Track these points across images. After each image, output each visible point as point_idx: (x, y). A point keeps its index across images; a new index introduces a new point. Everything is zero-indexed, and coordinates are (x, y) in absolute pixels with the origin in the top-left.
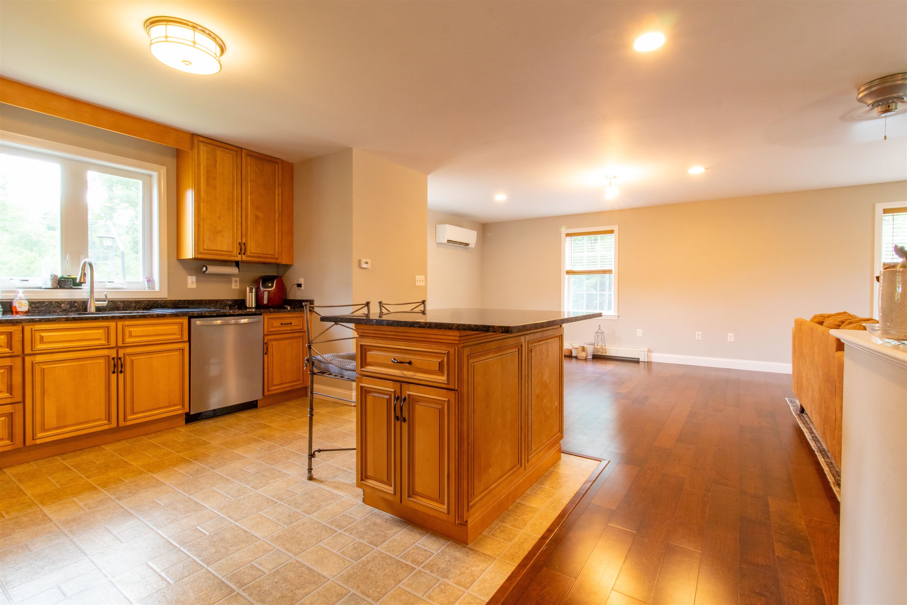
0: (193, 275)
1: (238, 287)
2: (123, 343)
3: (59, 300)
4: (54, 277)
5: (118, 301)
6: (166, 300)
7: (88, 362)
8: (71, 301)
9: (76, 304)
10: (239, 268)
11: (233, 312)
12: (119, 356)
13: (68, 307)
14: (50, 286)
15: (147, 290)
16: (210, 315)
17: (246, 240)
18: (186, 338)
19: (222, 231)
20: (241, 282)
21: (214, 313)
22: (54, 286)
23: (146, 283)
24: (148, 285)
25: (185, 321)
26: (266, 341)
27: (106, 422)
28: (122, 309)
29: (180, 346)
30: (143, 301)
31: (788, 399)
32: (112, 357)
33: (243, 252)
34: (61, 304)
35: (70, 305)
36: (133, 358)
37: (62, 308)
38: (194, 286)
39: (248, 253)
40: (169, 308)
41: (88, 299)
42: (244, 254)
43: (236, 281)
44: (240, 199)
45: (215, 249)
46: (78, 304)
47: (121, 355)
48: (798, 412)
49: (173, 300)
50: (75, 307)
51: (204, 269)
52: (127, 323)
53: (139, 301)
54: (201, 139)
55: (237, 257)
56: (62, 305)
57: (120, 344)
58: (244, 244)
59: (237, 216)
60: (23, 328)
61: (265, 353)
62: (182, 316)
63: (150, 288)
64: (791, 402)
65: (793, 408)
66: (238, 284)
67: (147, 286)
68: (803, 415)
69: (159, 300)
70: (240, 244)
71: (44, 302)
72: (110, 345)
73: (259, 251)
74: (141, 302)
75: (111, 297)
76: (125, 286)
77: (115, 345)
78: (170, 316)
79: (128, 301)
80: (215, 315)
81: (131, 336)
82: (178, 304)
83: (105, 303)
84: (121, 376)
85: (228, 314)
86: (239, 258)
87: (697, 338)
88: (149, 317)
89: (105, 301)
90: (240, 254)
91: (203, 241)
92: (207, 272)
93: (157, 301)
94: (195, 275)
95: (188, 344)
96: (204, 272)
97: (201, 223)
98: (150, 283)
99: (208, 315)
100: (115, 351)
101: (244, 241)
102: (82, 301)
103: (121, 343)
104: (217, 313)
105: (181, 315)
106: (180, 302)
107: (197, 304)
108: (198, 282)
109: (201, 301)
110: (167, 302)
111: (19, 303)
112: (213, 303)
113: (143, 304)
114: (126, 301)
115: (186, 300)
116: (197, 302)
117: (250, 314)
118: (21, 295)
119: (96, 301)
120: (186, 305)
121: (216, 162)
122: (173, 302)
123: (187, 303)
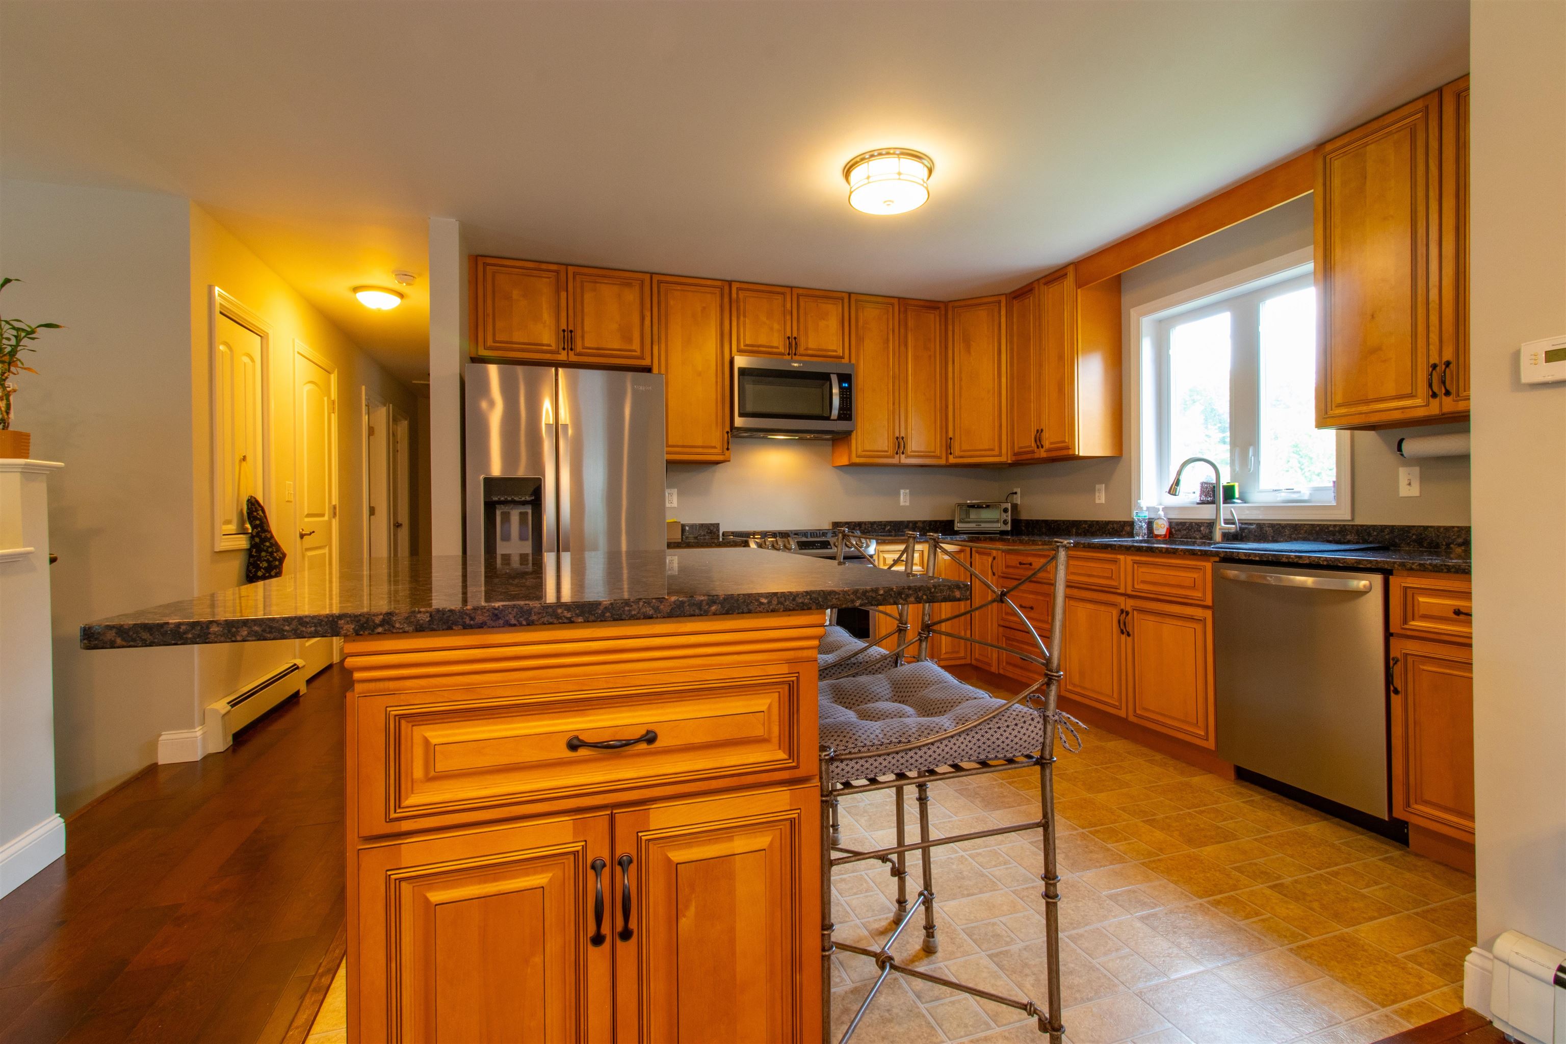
0: (1412, 465)
2: (1132, 590)
4: (1205, 487)
12: (1127, 609)
14: (1198, 500)
18: (1209, 600)
19: (1380, 349)
25: (1208, 566)
26: (1394, 652)
28: (1270, 539)
29: (1199, 613)
32: (1121, 608)
33: (1444, 391)
34: (1201, 527)
36: (1140, 617)
38: (1414, 491)
42: (1448, 393)
44: (1437, 238)
51: (1402, 448)
52: (1136, 558)
55: (1428, 406)
57: (1129, 590)
58: (1448, 364)
61: (1392, 688)
69: (1331, 525)
70: (1435, 369)
71: (1185, 523)
79: (1280, 524)
81: (1140, 580)
82: (1369, 534)
83: (1234, 527)
84: (1129, 641)
86: (1433, 409)
89: (1234, 523)
90: (1435, 396)
92: (1407, 456)
93: (1328, 526)
94: (1416, 466)
95: (1210, 612)
96: (1404, 456)
99: (1244, 558)
100: (1123, 599)
101: (1447, 356)
103: (1130, 588)
106: (1374, 531)
107: (1414, 537)
108: (1423, 479)
109: (1426, 528)
110: (1346, 529)
111: (1157, 524)
112: (1459, 536)
113: (1302, 531)
114: (1277, 524)
115: (1386, 527)
116: (1414, 531)
117: (1361, 566)
118: (1161, 513)
119: (1225, 523)
120: (1387, 537)
121: (1366, 178)
122: (1358, 530)
123: (1388, 534)
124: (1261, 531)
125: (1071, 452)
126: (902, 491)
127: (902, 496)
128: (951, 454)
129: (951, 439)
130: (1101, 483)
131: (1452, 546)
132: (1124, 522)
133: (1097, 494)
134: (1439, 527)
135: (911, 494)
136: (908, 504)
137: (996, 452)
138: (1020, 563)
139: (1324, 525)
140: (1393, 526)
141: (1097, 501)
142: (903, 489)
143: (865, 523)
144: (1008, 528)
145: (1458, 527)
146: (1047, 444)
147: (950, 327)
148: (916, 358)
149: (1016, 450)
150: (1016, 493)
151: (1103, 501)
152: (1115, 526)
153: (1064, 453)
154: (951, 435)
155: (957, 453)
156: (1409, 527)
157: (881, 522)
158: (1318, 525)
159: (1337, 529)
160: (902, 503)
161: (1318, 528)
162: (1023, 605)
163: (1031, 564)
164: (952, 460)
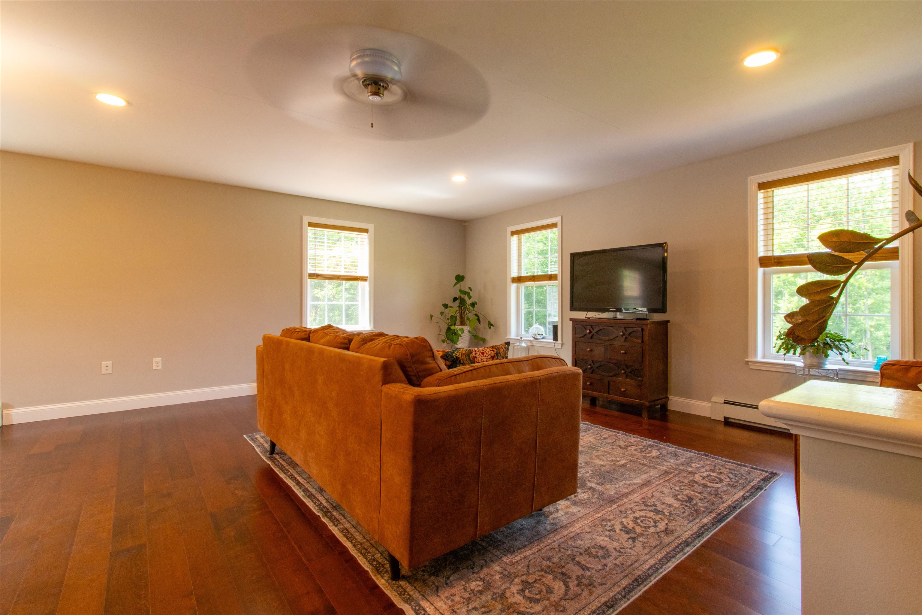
31: (247, 436)
48: (268, 455)
64: (252, 439)
65: (259, 449)
68: (275, 456)
87: (104, 371)
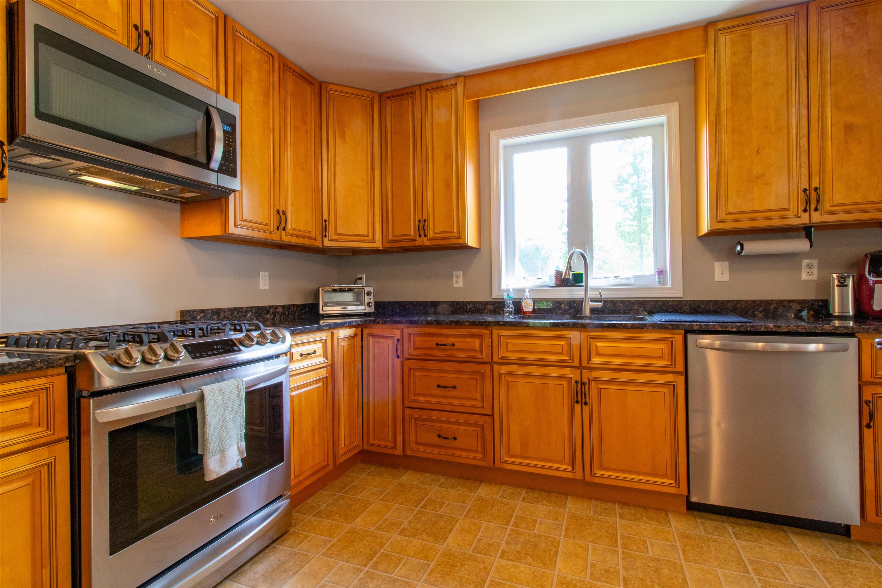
0: (723, 261)
1: (815, 277)
2: (588, 363)
3: (560, 300)
4: (558, 274)
5: (617, 301)
6: (680, 301)
7: (550, 382)
8: (570, 301)
9: (575, 305)
10: (810, 240)
11: (774, 326)
12: (583, 381)
13: (567, 307)
14: (553, 284)
15: (657, 286)
16: (723, 329)
17: (822, 181)
18: (680, 367)
19: (764, 175)
20: (820, 267)
21: (733, 327)
22: (558, 283)
23: (657, 277)
24: (658, 278)
25: (679, 337)
26: (867, 396)
27: (569, 467)
28: (622, 312)
29: (669, 378)
30: (647, 301)
32: (575, 380)
33: (813, 207)
34: (562, 304)
35: (569, 306)
36: (601, 386)
37: (563, 308)
38: (726, 277)
39: (827, 206)
40: (683, 313)
41: (583, 298)
42: (816, 209)
43: (810, 266)
44: (806, 104)
45: (750, 209)
46: (577, 305)
47: (585, 380)
49: (690, 301)
50: (574, 307)
51: (739, 248)
52: (594, 334)
53: (643, 301)
54: (720, 26)
55: (800, 217)
56: (562, 306)
57: (585, 364)
58: (816, 189)
59: (799, 137)
60: (492, 331)
61: (865, 424)
62: (672, 329)
63: (662, 283)
66: (815, 271)
67: (657, 280)
69: (670, 301)
70: (805, 190)
72: (572, 363)
73: (857, 197)
74: (646, 302)
75: (606, 295)
76: (632, 282)
77: (578, 365)
78: (651, 328)
79: (630, 301)
80: (735, 329)
81: (598, 354)
82: (699, 307)
83: (600, 304)
84: (586, 408)
85: (762, 329)
86: (804, 219)
88: (621, 327)
89: (601, 301)
90: (805, 211)
91: (727, 198)
92: (743, 254)
93: (668, 302)
94: (727, 261)
95: (682, 378)
96: (739, 253)
97: (723, 168)
98: (662, 276)
99: (720, 329)
100: (578, 371)
101: (815, 183)
102: (580, 301)
103: (586, 362)
104: (739, 326)
105: (670, 327)
106: (702, 304)
107: (730, 307)
108: (731, 270)
109: (738, 301)
110: (682, 304)
111: (526, 303)
112: (760, 306)
113: (648, 306)
114: (628, 301)
115: (711, 301)
116: (730, 303)
117: (838, 332)
118: (527, 294)
119: (591, 301)
120: (712, 308)
121: (751, 53)
122: (690, 304)
123: (713, 306)
124: (614, 306)
125: (460, 241)
126: (261, 274)
127: (261, 280)
128: (326, 236)
129: (325, 221)
130: (459, 270)
131: (756, 312)
132: (486, 302)
133: (455, 279)
134: (748, 301)
135: (270, 277)
136: (267, 288)
137: (370, 238)
138: (437, 345)
139: (665, 301)
140: (716, 301)
141: (455, 285)
142: (262, 271)
143: (224, 310)
144: (372, 310)
145: (760, 300)
146: (431, 234)
147: (324, 108)
148: (295, 128)
149: (391, 237)
150: (361, 279)
151: (461, 284)
152: (477, 305)
153: (454, 242)
154: (325, 217)
155: (333, 236)
156: (727, 301)
157: (242, 308)
158: (661, 301)
159: (675, 303)
160: (261, 287)
161: (660, 303)
162: (442, 384)
163: (453, 345)
164: (327, 243)
